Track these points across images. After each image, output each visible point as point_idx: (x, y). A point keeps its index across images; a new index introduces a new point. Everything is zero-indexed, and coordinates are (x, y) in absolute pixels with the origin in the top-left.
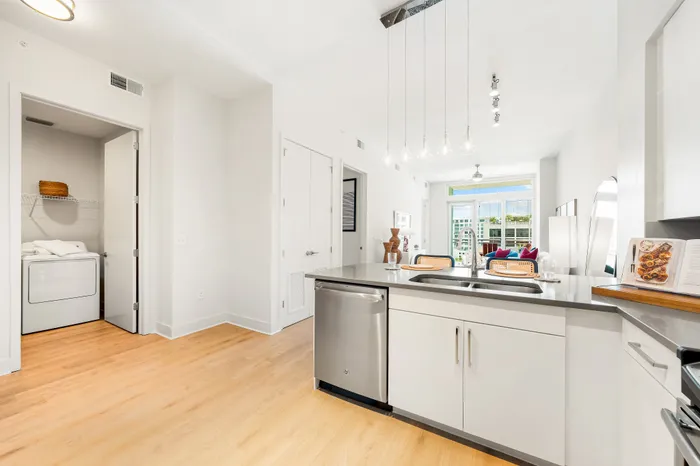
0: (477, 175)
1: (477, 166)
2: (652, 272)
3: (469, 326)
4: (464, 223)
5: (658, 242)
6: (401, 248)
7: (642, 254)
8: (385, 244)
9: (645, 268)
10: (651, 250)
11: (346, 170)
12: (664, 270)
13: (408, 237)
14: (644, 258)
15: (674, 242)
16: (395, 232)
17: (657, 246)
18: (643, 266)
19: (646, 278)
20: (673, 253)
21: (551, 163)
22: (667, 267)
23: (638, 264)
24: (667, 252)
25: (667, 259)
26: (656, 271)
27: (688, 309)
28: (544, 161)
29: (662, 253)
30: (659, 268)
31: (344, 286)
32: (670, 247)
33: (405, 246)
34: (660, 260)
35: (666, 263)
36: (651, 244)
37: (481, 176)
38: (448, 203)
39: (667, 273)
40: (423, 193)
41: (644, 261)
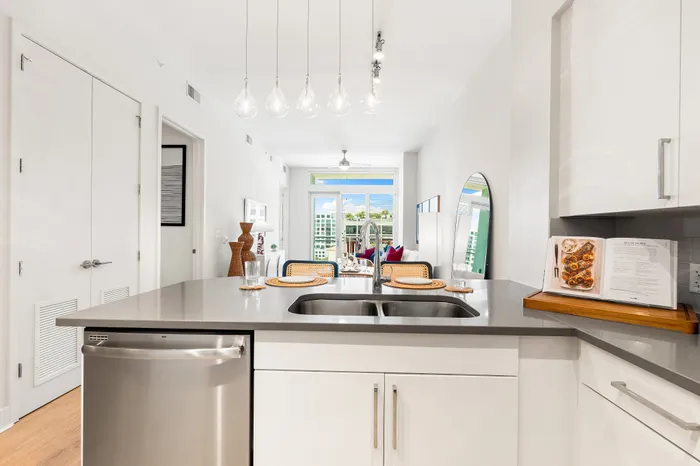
0: (344, 162)
1: (345, 152)
2: (577, 276)
3: (392, 380)
4: (321, 219)
5: (580, 241)
6: (254, 249)
7: (565, 256)
8: (232, 245)
9: (569, 272)
10: (574, 250)
11: (167, 128)
12: (589, 273)
13: (263, 235)
14: (568, 261)
15: (595, 240)
16: (246, 228)
17: (580, 246)
18: (567, 269)
19: (572, 284)
20: (596, 253)
21: (413, 157)
22: (592, 270)
23: (562, 267)
24: (590, 252)
25: (591, 260)
26: (580, 275)
27: (631, 322)
28: (407, 154)
29: (586, 252)
30: (584, 272)
31: (158, 337)
32: (593, 246)
33: (260, 246)
34: (584, 263)
35: (590, 265)
36: (572, 243)
37: (348, 164)
38: (311, 193)
39: (593, 277)
40: (282, 179)
41: (567, 263)
